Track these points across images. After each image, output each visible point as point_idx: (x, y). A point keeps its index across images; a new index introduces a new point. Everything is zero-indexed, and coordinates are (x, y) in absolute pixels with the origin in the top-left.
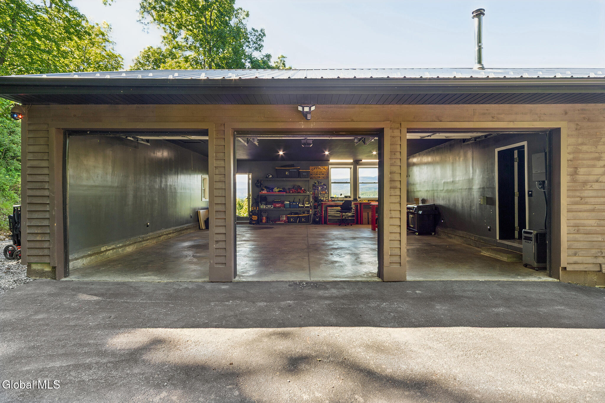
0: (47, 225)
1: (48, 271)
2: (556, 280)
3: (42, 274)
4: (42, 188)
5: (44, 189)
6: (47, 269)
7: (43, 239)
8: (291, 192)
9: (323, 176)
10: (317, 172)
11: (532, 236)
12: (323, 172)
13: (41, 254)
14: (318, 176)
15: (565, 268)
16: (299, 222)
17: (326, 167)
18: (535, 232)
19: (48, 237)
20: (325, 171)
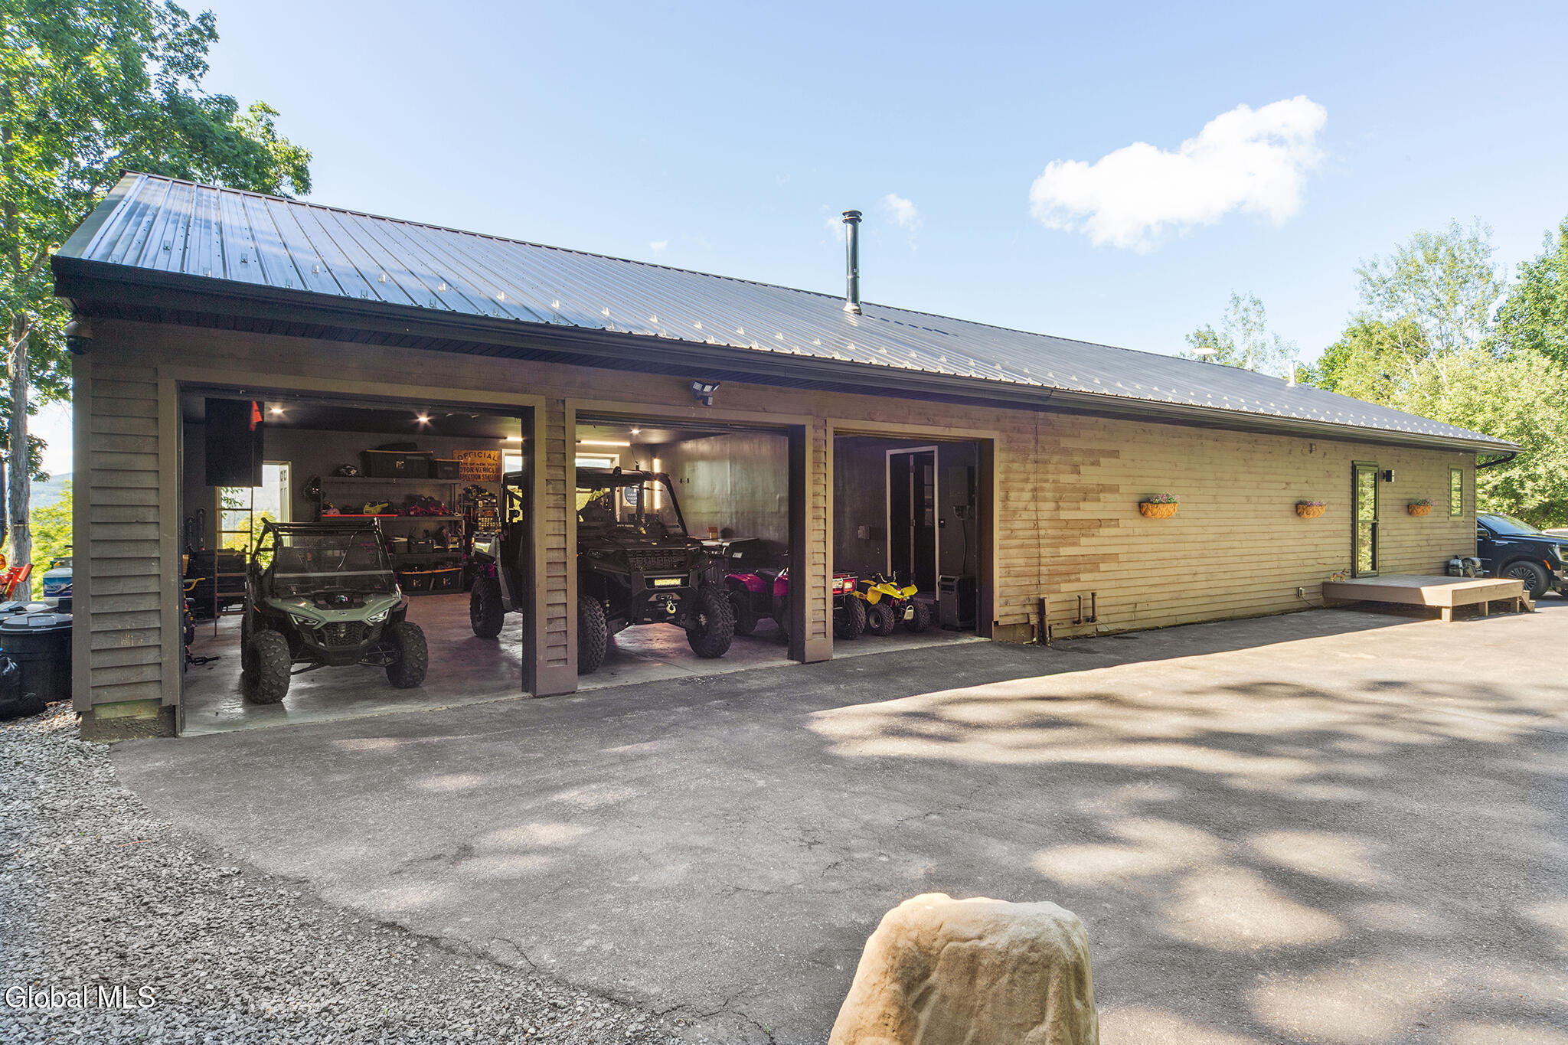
0: (153, 608)
1: (148, 720)
2: (988, 639)
3: (130, 728)
4: (137, 522)
5: (142, 523)
6: (144, 715)
7: (141, 643)
8: (412, 513)
9: (488, 473)
10: (471, 464)
11: (955, 583)
12: (487, 466)
13: (135, 680)
14: (475, 473)
15: (997, 623)
16: (434, 587)
17: (493, 453)
18: (958, 578)
19: (157, 638)
20: (493, 462)
